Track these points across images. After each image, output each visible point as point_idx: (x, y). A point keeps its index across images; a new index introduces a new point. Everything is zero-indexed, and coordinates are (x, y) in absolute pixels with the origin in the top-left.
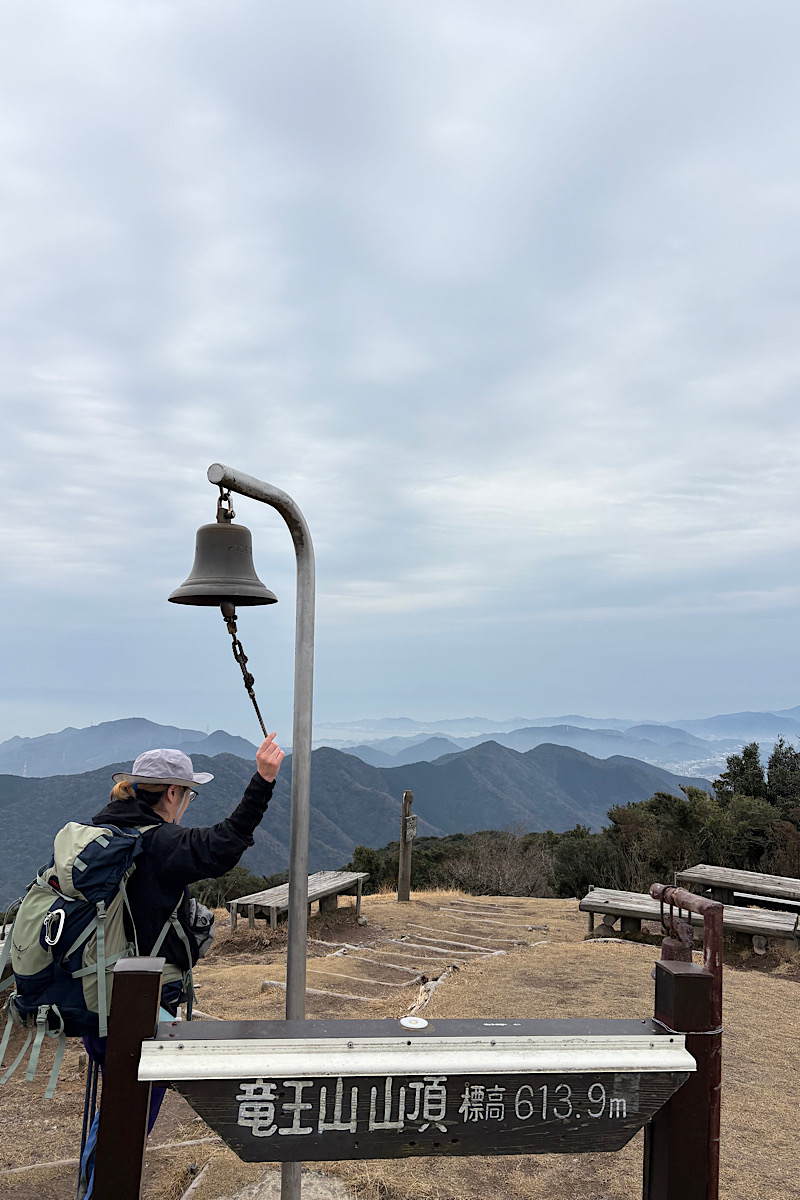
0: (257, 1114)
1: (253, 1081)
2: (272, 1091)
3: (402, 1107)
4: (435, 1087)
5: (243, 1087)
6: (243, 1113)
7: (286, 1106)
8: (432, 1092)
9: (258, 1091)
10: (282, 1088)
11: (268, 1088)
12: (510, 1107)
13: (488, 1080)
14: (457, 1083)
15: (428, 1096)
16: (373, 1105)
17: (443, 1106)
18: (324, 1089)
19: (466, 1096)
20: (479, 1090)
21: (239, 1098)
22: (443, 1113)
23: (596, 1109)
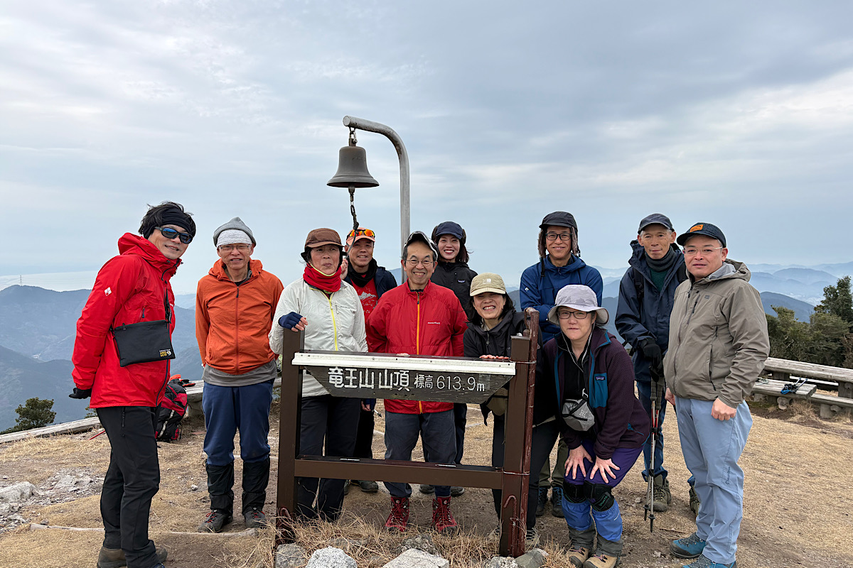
0: (336, 379)
1: (334, 367)
2: (341, 372)
3: (391, 381)
4: (404, 374)
5: (330, 369)
6: (331, 378)
7: (347, 377)
8: (403, 376)
9: (336, 371)
10: (345, 370)
11: (340, 370)
12: (435, 384)
13: (426, 373)
14: (413, 373)
15: (401, 377)
16: (380, 379)
17: (408, 381)
18: (361, 372)
19: (417, 378)
20: (422, 377)
21: (329, 373)
22: (408, 384)
23: (471, 387)
